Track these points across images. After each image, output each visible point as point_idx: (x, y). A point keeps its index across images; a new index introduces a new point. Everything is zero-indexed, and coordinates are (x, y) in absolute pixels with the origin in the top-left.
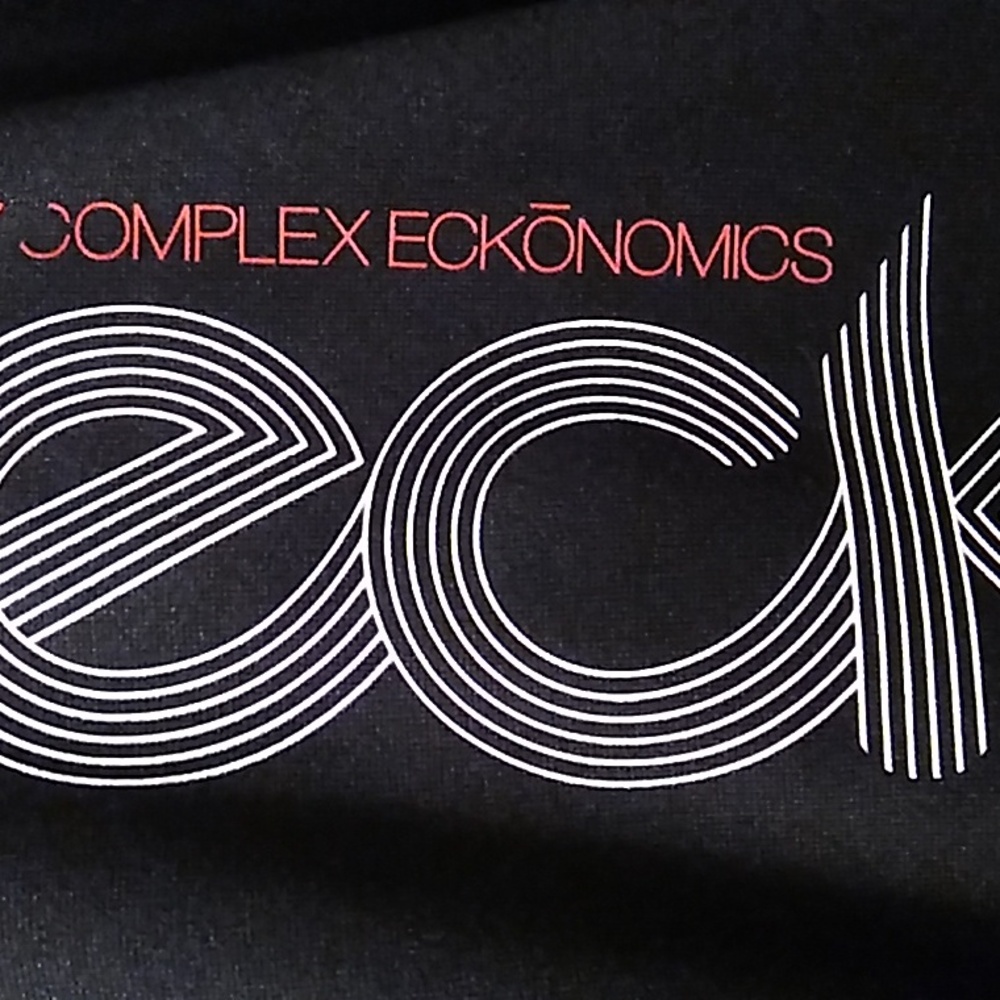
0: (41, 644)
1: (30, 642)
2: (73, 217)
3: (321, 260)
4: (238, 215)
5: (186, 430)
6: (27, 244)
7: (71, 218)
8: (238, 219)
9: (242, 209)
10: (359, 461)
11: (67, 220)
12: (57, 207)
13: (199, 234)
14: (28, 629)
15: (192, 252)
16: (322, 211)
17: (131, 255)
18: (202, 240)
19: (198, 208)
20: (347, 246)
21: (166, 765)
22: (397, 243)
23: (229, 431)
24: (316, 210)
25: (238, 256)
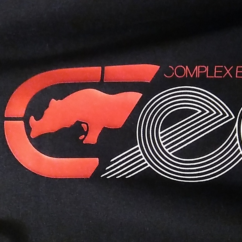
0: (173, 154)
1: (170, 154)
2: (174, 68)
3: (223, 76)
4: (207, 67)
5: (197, 111)
6: (166, 74)
7: (174, 69)
8: (207, 69)
9: (208, 67)
10: (234, 117)
11: (173, 69)
12: (171, 67)
13: (199, 72)
14: (170, 151)
15: (198, 76)
16: (224, 67)
17: (186, 76)
18: (200, 73)
19: (199, 67)
20: (228, 74)
21: (198, 178)
22: (238, 73)
23: (206, 112)
24: (222, 66)
25: (206, 76)
